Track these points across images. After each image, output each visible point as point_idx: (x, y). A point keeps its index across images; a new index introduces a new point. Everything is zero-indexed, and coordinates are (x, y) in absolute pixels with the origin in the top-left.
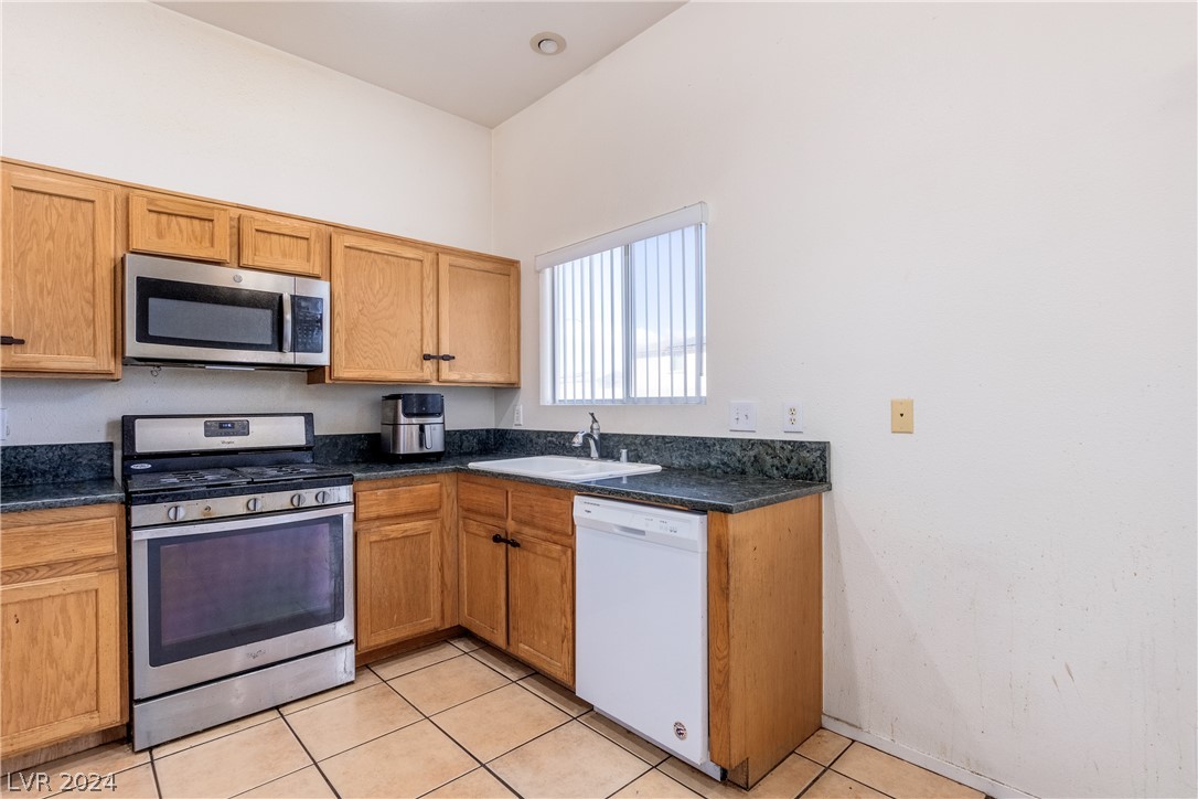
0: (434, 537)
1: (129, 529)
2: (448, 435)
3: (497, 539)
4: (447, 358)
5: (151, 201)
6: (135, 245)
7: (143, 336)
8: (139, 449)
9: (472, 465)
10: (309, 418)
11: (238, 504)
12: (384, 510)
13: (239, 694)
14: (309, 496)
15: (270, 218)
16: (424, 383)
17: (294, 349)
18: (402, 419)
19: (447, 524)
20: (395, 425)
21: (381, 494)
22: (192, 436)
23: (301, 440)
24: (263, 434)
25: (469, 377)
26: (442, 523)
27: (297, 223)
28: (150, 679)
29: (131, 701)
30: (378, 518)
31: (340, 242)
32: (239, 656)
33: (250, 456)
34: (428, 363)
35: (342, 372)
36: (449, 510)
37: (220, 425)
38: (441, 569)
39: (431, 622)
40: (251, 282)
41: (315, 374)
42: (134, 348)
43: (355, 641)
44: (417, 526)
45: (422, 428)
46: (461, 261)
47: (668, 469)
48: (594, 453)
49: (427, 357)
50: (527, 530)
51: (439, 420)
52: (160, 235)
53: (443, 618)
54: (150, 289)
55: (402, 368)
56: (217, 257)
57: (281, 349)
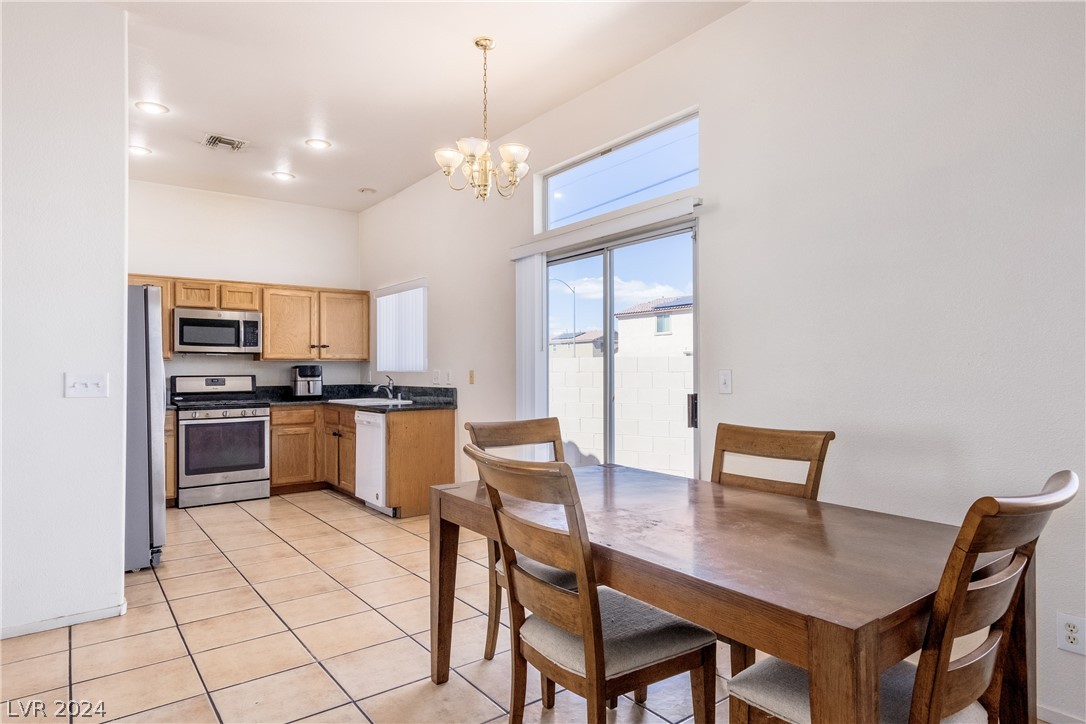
0: (311, 436)
1: (178, 420)
2: (324, 387)
3: (335, 434)
4: (324, 346)
5: (184, 284)
6: (178, 304)
7: (182, 342)
8: (178, 391)
9: (330, 401)
10: (254, 377)
11: (219, 413)
12: (285, 421)
13: (218, 493)
14: (249, 411)
15: (234, 285)
16: (311, 360)
17: (245, 345)
18: (299, 378)
19: (318, 430)
20: (295, 381)
21: (284, 413)
22: (200, 386)
23: (249, 388)
24: (232, 385)
25: (337, 356)
26: (315, 430)
27: (246, 286)
28: (185, 480)
29: (178, 488)
30: (282, 424)
31: (268, 293)
32: (218, 477)
33: (225, 396)
34: (313, 350)
35: (268, 355)
36: (319, 423)
37: (212, 381)
38: (315, 451)
39: (309, 477)
40: (227, 316)
41: (256, 356)
42: (178, 347)
43: (270, 479)
44: (303, 429)
45: (309, 382)
46: (333, 295)
47: (415, 402)
48: (391, 396)
49: (313, 347)
50: (346, 429)
51: (320, 378)
52: (188, 298)
53: (315, 476)
54: (184, 322)
55: (299, 352)
56: (211, 306)
57: (239, 346)
